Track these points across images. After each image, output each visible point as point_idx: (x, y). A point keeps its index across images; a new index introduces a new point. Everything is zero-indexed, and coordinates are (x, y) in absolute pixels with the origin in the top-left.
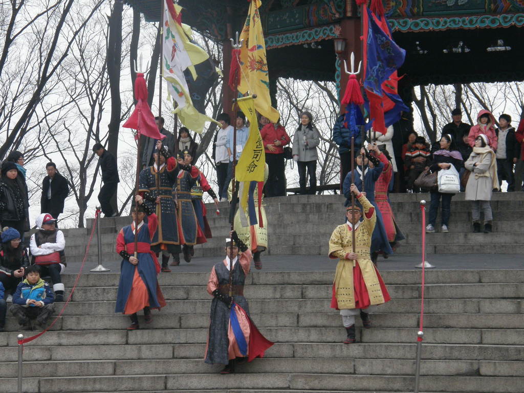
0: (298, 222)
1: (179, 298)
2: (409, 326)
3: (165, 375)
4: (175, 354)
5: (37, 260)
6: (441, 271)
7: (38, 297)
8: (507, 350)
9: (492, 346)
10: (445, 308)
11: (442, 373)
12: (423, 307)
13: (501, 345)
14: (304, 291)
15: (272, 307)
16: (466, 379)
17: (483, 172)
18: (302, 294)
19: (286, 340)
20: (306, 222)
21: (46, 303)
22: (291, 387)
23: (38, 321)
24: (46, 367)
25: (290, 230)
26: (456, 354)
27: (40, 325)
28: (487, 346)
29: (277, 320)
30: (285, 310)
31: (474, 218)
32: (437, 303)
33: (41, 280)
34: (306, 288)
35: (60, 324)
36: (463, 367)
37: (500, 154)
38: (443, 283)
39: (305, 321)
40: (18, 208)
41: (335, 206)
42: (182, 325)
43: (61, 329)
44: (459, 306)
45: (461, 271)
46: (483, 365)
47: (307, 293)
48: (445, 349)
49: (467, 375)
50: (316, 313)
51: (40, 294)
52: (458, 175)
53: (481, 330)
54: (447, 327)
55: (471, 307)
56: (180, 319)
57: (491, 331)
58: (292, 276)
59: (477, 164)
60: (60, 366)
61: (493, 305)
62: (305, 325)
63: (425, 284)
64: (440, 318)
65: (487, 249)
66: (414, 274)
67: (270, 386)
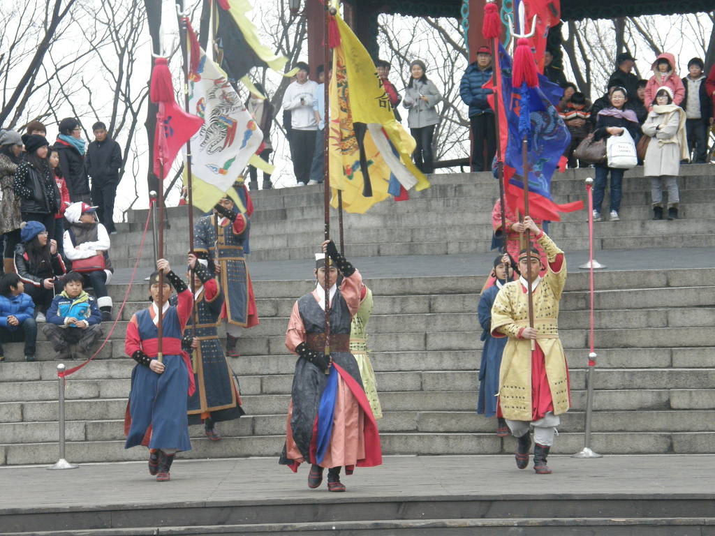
0: (416, 211)
1: (266, 315)
2: (574, 347)
3: (252, 416)
4: (264, 388)
5: (74, 266)
6: (616, 273)
7: (80, 315)
8: (706, 375)
9: (686, 370)
10: (621, 321)
11: (620, 407)
12: (592, 320)
13: (698, 368)
14: (432, 303)
15: (391, 324)
16: (652, 414)
17: (669, 137)
18: (430, 307)
19: (410, 368)
20: (428, 210)
21: (91, 324)
22: (420, 430)
23: (81, 347)
24: (93, 407)
25: (406, 222)
26: (638, 382)
27: (83, 351)
28: (680, 370)
29: (398, 342)
30: (407, 329)
31: (654, 200)
32: (611, 315)
33: (84, 293)
34: (435, 298)
35: (108, 351)
36: (649, 398)
37: (692, 113)
38: (618, 288)
39: (436, 342)
40: (48, 196)
41: (465, 189)
42: (271, 351)
43: (111, 357)
44: (640, 318)
45: (643, 272)
46: (675, 394)
47: (436, 305)
48: (624, 375)
49: (653, 409)
50: (449, 332)
51: (83, 311)
52: (634, 143)
53: (670, 349)
54: (626, 347)
55: (656, 319)
56: (269, 342)
57: (684, 350)
58: (415, 284)
59: (660, 126)
60: (112, 406)
61: (687, 316)
62: (435, 347)
63: (594, 290)
64: (616, 335)
65: (672, 241)
66: (579, 277)
67: (391, 428)
